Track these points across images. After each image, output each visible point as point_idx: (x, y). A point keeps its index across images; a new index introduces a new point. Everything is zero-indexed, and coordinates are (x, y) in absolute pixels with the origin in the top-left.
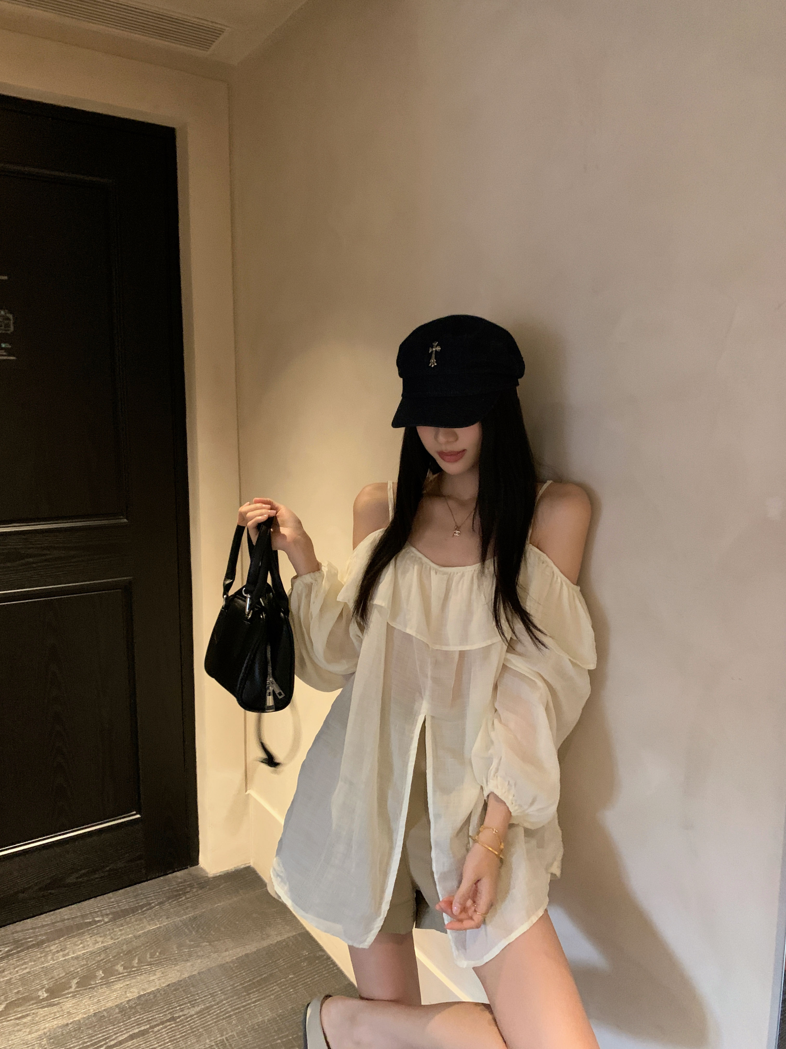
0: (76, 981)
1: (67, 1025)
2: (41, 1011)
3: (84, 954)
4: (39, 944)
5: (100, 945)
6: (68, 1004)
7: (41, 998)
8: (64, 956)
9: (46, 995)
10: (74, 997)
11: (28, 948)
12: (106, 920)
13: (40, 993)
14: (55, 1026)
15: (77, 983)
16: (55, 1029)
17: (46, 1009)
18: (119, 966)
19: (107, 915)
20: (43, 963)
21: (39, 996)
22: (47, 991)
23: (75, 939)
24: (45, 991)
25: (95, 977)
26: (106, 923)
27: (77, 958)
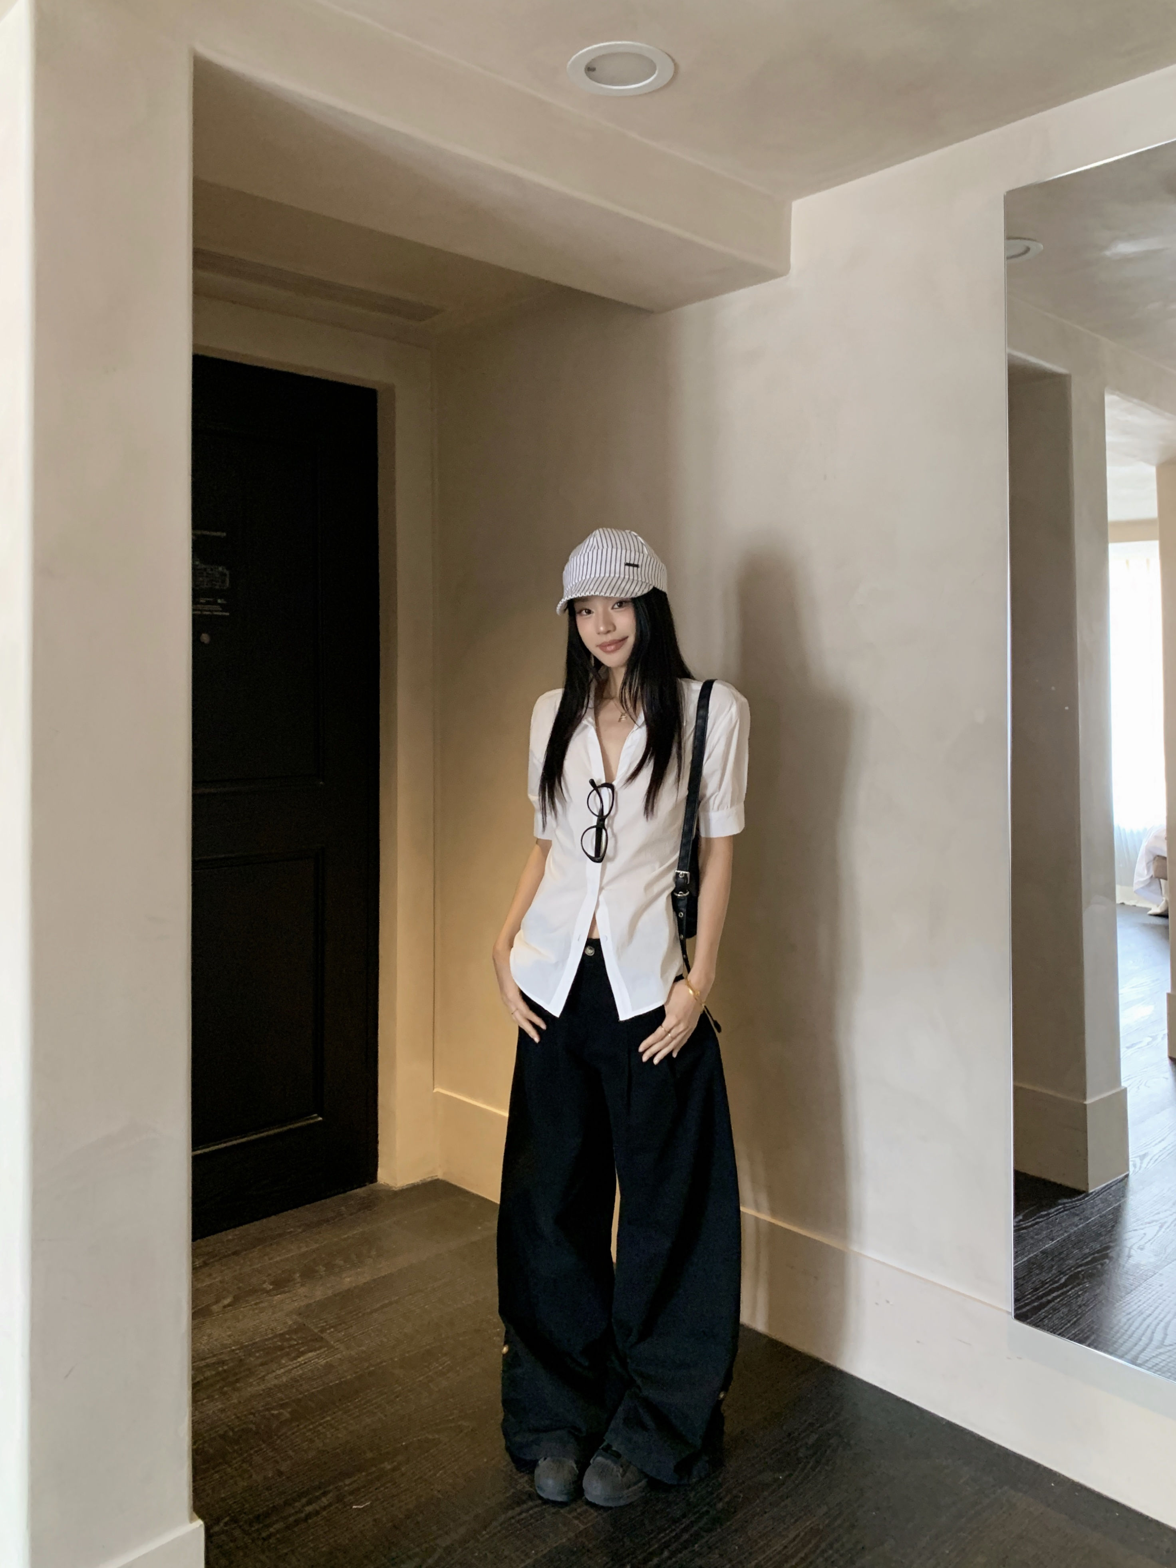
0: (298, 1275)
1: (310, 1304)
2: (276, 1298)
3: (292, 1256)
4: (235, 1253)
5: (304, 1249)
6: (302, 1291)
7: (268, 1289)
8: (270, 1259)
9: (271, 1287)
10: (302, 1285)
11: (225, 1257)
12: (300, 1230)
13: (264, 1286)
14: (298, 1307)
15: (300, 1276)
16: (299, 1308)
17: (279, 1296)
18: (337, 1261)
19: (299, 1227)
20: (250, 1266)
21: (264, 1288)
22: (271, 1284)
23: (274, 1246)
24: (268, 1284)
25: (317, 1272)
26: (301, 1233)
27: (287, 1259)
